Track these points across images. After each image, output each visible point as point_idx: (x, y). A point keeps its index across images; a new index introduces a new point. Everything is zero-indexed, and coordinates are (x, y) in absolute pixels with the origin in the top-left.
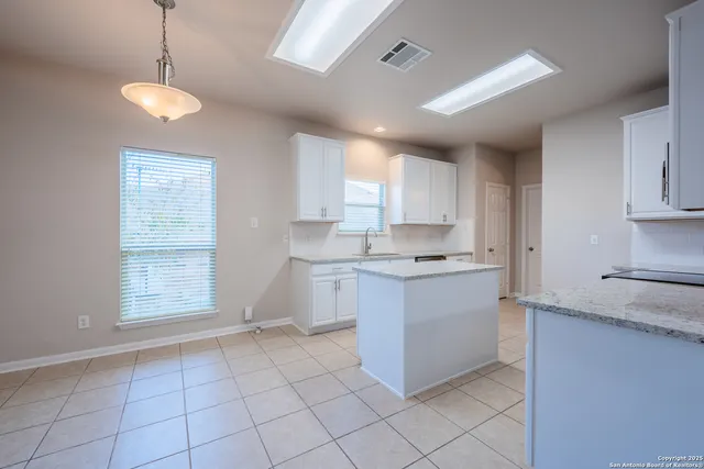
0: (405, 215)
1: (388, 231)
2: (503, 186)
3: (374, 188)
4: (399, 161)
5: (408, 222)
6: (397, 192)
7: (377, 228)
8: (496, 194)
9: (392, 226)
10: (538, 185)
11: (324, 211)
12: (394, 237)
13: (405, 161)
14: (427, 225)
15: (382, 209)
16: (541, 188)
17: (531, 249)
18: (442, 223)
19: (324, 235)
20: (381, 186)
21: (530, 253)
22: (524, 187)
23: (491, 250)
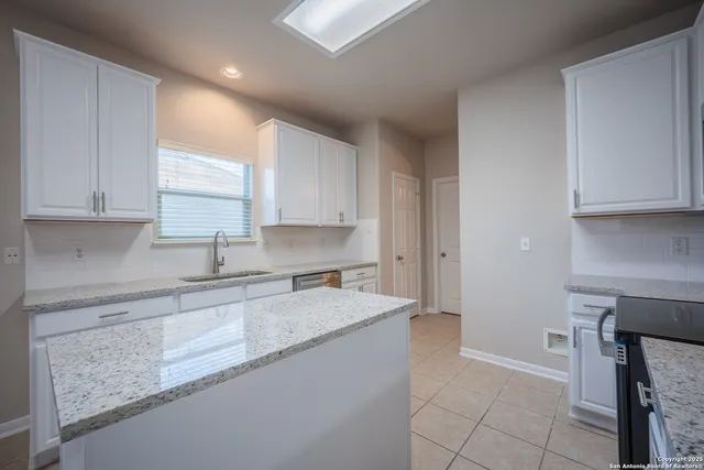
0: (280, 211)
1: (258, 236)
2: (411, 178)
3: (236, 169)
4: (270, 130)
5: (284, 222)
6: (269, 177)
7: (240, 231)
8: (403, 189)
9: (264, 228)
10: (454, 178)
11: (98, 201)
12: (267, 245)
13: (279, 130)
14: (317, 227)
15: (247, 203)
16: (458, 181)
17: (444, 255)
18: (338, 223)
19: (123, 246)
20: (248, 167)
21: (443, 259)
22: (434, 182)
23: (400, 258)
